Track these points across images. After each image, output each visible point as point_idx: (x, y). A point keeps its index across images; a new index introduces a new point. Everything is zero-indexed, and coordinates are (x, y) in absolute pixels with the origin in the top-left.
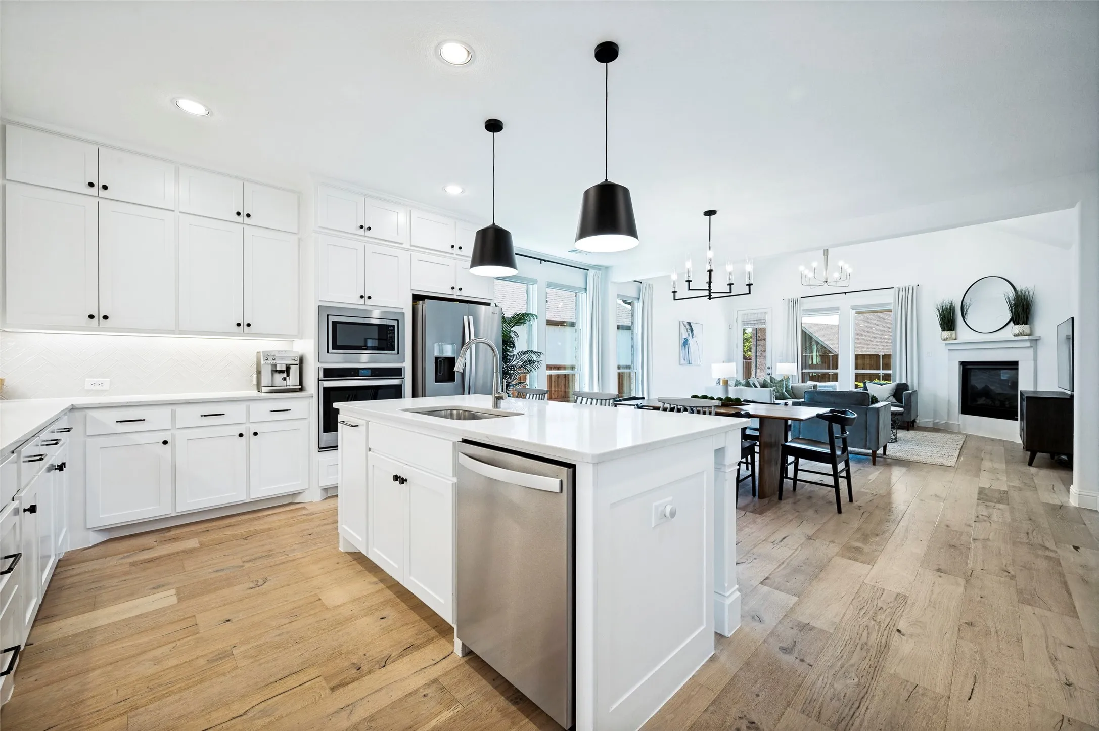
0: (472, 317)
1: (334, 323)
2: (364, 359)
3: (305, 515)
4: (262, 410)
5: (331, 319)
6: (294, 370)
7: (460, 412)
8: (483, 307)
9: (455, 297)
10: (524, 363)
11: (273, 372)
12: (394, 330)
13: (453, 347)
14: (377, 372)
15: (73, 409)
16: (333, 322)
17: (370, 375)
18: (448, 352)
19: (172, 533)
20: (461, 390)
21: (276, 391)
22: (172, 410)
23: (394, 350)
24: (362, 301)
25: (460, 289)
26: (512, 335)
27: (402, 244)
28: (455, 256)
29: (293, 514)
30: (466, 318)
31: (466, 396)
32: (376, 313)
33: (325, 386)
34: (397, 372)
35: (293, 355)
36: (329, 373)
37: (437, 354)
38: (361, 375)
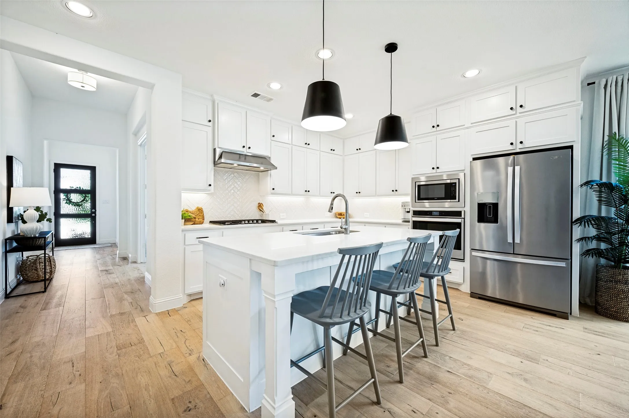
0: (519, 167)
1: (419, 186)
5: (417, 184)
9: (518, 151)
11: (405, 212)
12: (456, 186)
14: (443, 214)
17: (439, 215)
23: (456, 199)
24: (434, 171)
25: (521, 142)
27: (464, 125)
28: (517, 115)
30: (510, 169)
32: (445, 177)
33: (414, 220)
34: (458, 214)
36: (416, 213)
38: (433, 215)
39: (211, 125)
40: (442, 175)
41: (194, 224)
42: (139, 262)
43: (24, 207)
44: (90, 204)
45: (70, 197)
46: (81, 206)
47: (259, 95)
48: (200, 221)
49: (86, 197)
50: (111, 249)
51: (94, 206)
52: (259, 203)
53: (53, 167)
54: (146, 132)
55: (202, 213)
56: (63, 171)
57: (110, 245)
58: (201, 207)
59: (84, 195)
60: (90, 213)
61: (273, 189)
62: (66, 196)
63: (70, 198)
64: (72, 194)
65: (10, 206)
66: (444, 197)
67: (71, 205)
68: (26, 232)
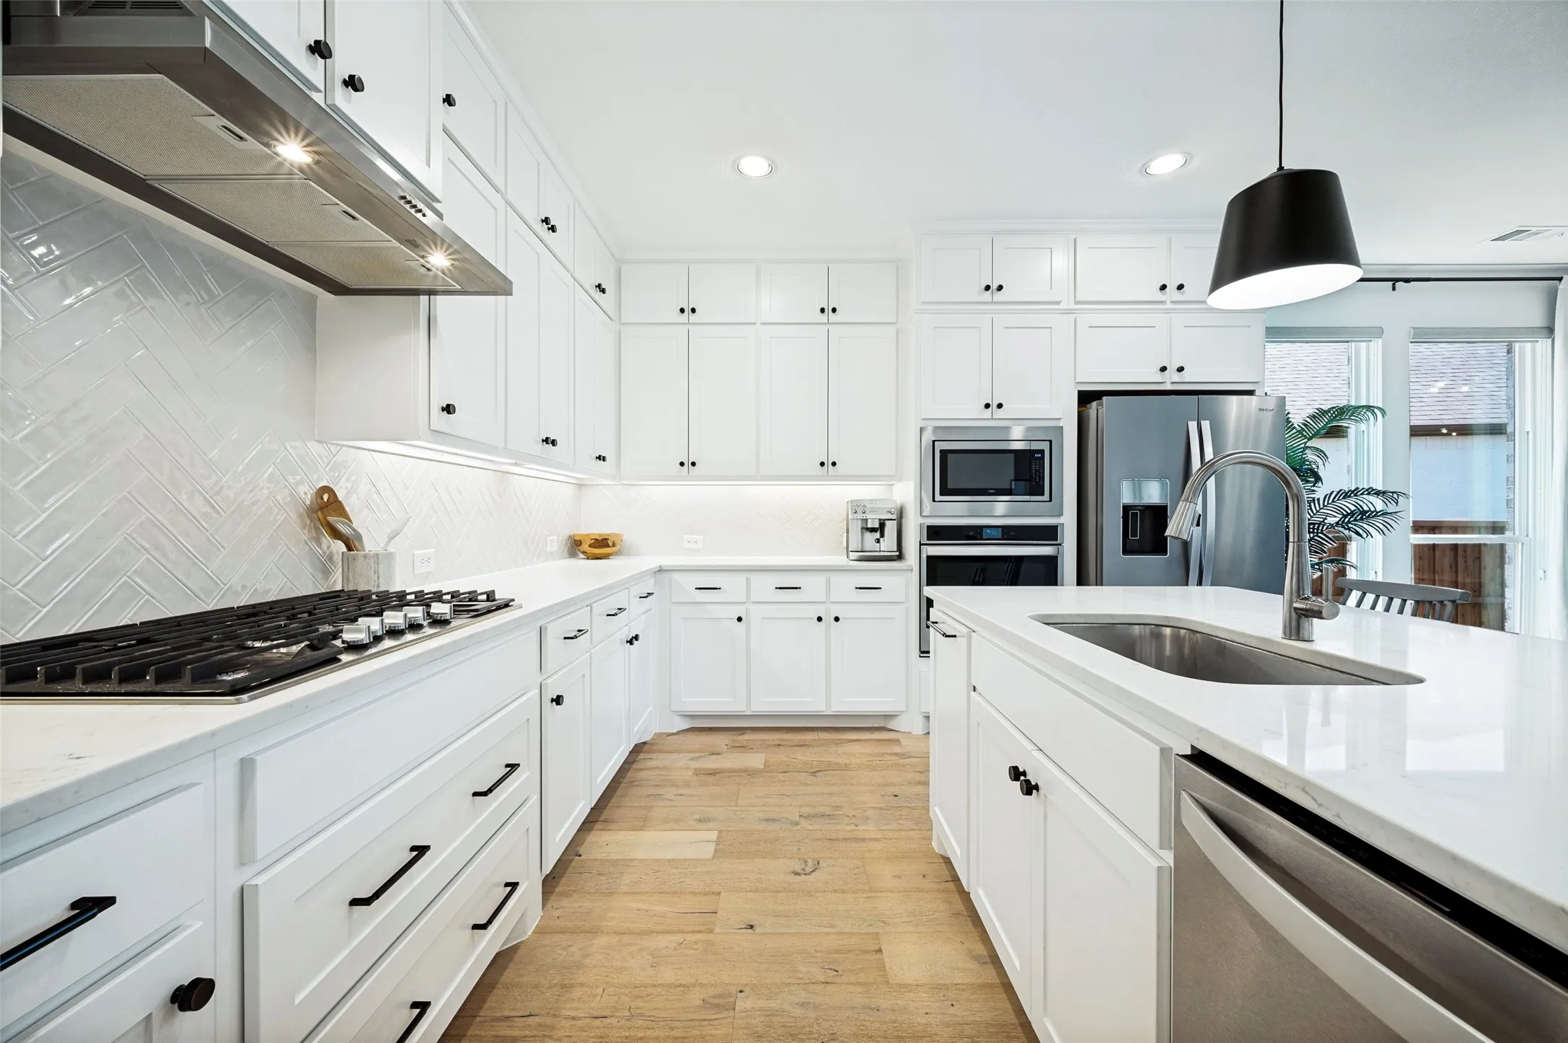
0: (1208, 422)
1: (944, 453)
2: (1000, 511)
3: (896, 754)
4: (844, 586)
6: (891, 528)
7: (1183, 632)
8: (1234, 398)
9: (1169, 387)
10: (1345, 516)
11: (864, 530)
12: (1043, 458)
13: (1163, 485)
14: (1013, 533)
15: (661, 570)
16: (941, 451)
17: (1001, 537)
18: (1153, 494)
19: (749, 737)
20: (1180, 572)
21: (868, 559)
22: (747, 578)
23: (1043, 494)
24: (988, 413)
25: (1181, 369)
26: (1310, 456)
27: (1059, 303)
28: (1169, 306)
29: (882, 749)
30: (1193, 426)
31: (1193, 589)
32: (1017, 432)
33: (929, 554)
34: (1049, 534)
35: (888, 506)
36: (936, 533)
37: (1127, 499)
38: (984, 537)
40: (1008, 428)
61: (448, 409)
66: (1013, 486)
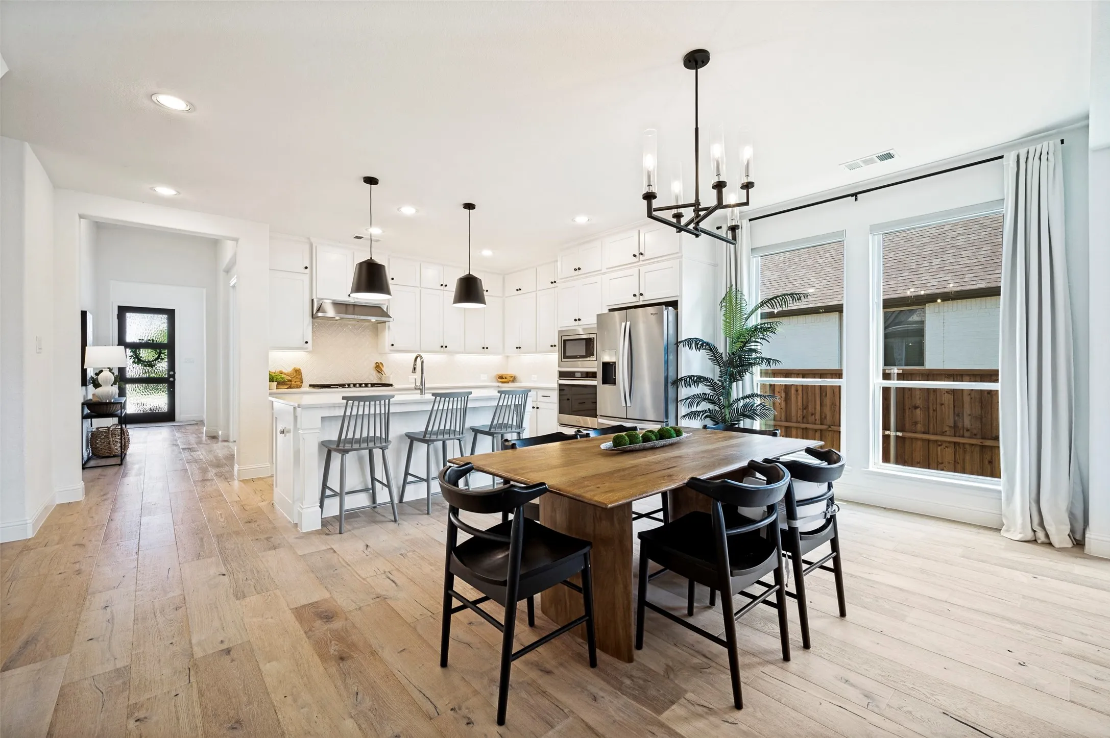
0: (629, 322)
1: (565, 341)
5: (563, 338)
12: (594, 341)
14: (584, 375)
18: (612, 357)
24: (576, 323)
25: (643, 295)
30: (623, 325)
33: (560, 385)
36: (562, 375)
38: (576, 376)
39: (308, 272)
41: (290, 387)
42: (231, 440)
43: (94, 368)
44: (166, 363)
45: (140, 353)
46: (154, 366)
47: (362, 237)
48: (297, 385)
49: (160, 353)
50: (196, 427)
51: (172, 366)
52: (377, 363)
53: (116, 312)
54: (236, 276)
55: (300, 375)
56: (130, 317)
57: (195, 422)
58: (299, 368)
59: (158, 351)
60: (167, 376)
61: (393, 345)
62: (133, 352)
63: (139, 355)
64: (141, 350)
65: (85, 368)
66: (585, 354)
67: (140, 365)
68: (101, 397)
